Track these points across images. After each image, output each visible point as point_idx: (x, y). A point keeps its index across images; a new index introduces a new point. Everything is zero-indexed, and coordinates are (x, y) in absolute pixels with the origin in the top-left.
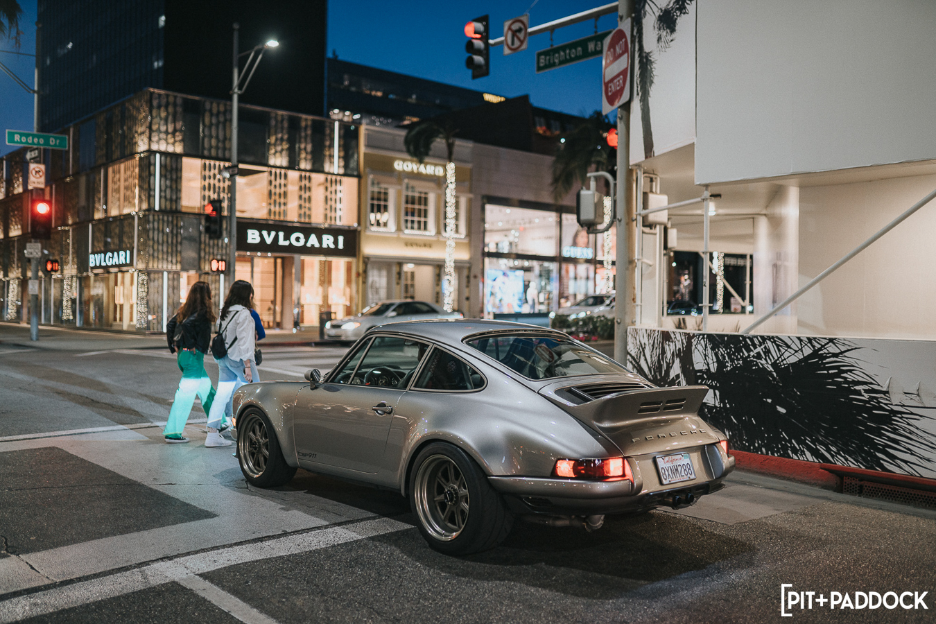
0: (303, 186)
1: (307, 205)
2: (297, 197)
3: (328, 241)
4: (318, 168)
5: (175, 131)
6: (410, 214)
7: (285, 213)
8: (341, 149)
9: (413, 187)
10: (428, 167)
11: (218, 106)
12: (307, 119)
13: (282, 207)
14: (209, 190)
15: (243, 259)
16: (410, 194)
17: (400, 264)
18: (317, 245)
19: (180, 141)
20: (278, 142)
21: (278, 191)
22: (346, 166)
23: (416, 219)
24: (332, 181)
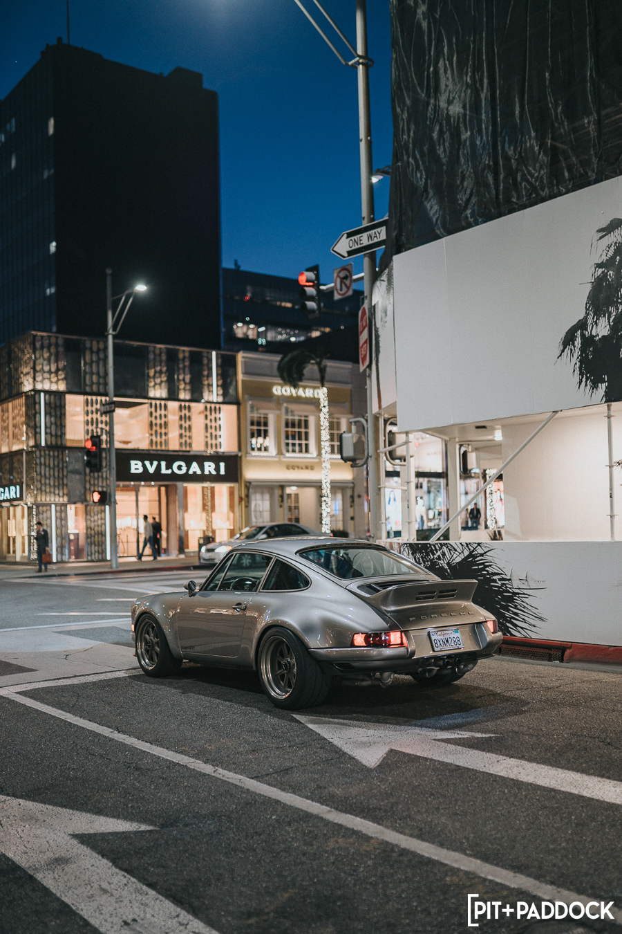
0: (183, 416)
1: (188, 434)
2: (178, 427)
3: (209, 467)
4: (196, 397)
5: (58, 370)
6: (290, 437)
7: (166, 442)
8: (219, 377)
9: (292, 411)
10: (307, 390)
11: (98, 344)
12: (184, 350)
13: (163, 437)
14: (92, 425)
15: (126, 488)
16: (290, 417)
17: (282, 487)
18: (199, 472)
19: (62, 379)
20: (157, 375)
21: (158, 421)
22: (225, 395)
23: (297, 442)
24: (212, 409)
